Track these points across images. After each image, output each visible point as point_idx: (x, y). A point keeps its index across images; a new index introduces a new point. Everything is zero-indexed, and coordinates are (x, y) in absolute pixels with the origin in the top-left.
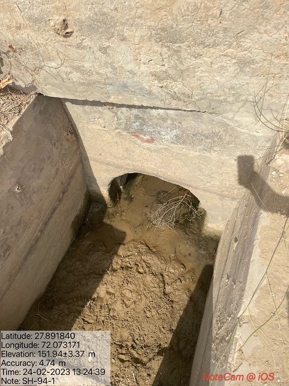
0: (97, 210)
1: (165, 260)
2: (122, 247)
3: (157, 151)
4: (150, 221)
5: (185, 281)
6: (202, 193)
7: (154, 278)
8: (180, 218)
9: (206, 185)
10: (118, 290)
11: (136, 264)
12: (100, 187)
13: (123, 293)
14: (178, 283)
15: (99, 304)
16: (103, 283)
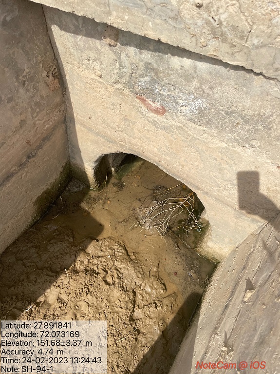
0: (76, 190)
1: (143, 274)
2: (94, 243)
3: (166, 128)
4: (137, 219)
5: (162, 308)
6: (213, 202)
7: (123, 295)
8: (175, 224)
9: (221, 193)
10: (72, 299)
11: (105, 271)
12: (84, 162)
13: (78, 304)
14: (153, 308)
15: (43, 311)
16: (57, 285)
